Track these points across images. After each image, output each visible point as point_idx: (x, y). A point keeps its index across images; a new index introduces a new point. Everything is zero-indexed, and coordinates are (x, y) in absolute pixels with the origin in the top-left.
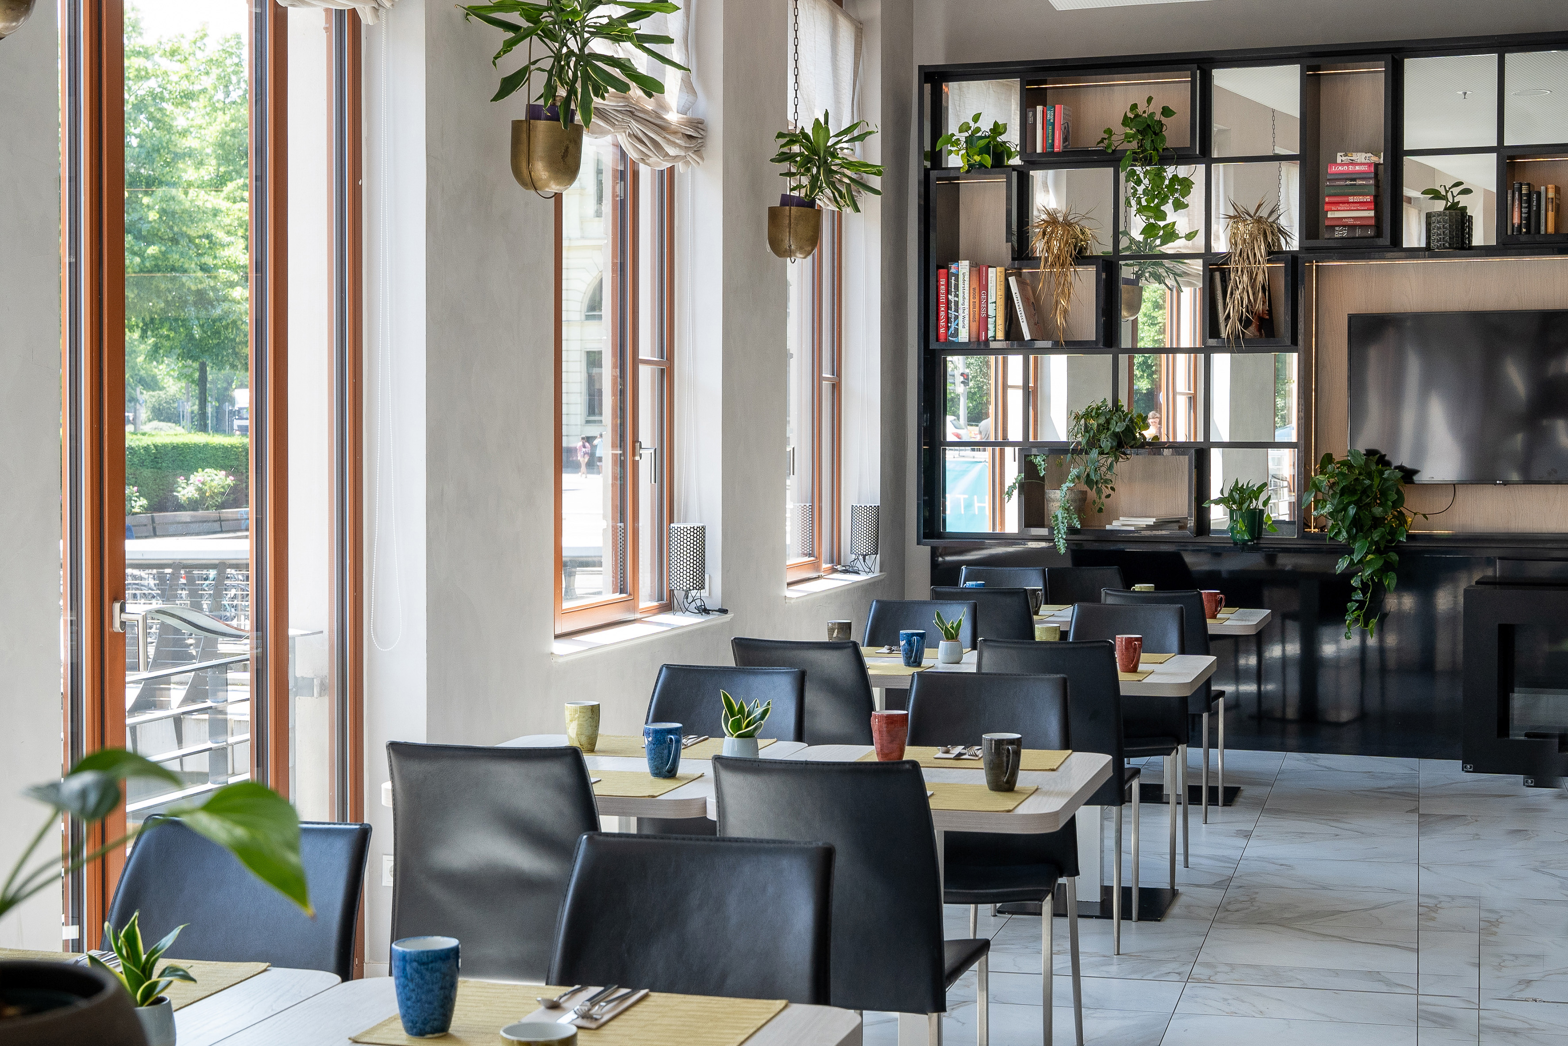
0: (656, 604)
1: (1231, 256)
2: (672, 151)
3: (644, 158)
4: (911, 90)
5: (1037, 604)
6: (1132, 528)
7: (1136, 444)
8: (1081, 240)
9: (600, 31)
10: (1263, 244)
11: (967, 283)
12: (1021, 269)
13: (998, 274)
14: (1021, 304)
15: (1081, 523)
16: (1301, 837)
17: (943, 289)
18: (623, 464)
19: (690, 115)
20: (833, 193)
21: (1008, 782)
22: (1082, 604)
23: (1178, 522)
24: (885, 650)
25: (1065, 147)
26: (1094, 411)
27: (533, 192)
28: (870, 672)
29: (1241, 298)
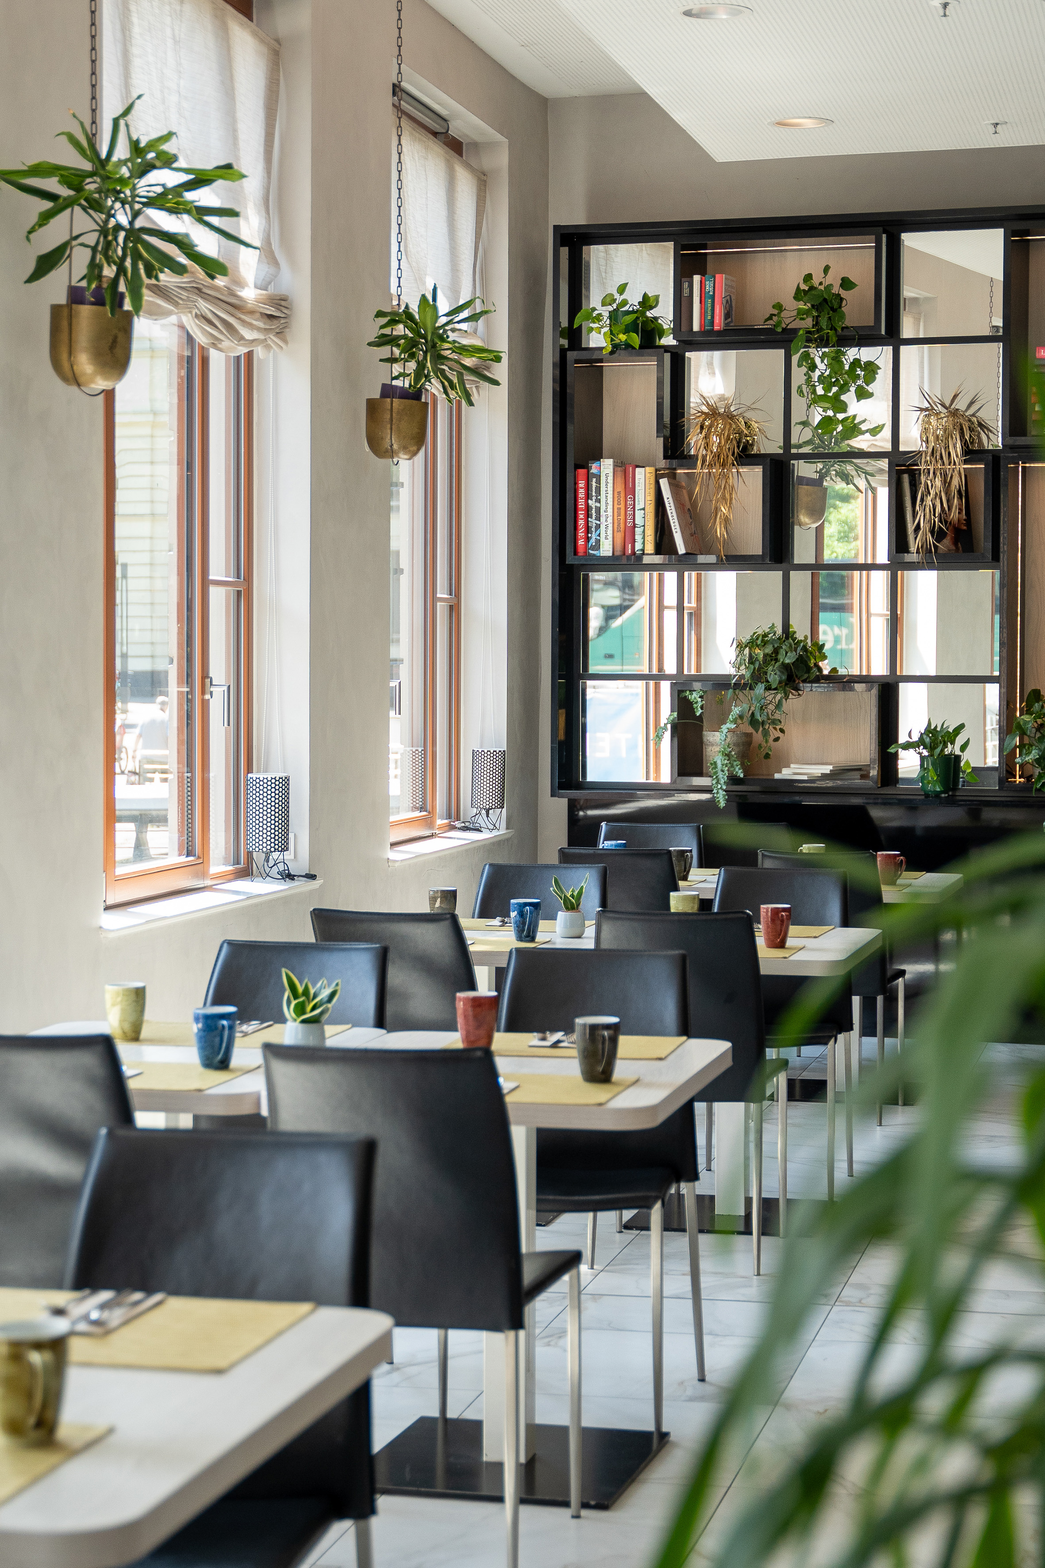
0: (231, 868)
1: (921, 455)
2: (248, 334)
3: (215, 343)
4: (545, 254)
5: (685, 868)
6: (805, 778)
7: (808, 677)
8: (746, 436)
9: (152, 202)
10: (959, 441)
11: (610, 485)
12: (675, 469)
13: (648, 475)
14: (674, 511)
15: (744, 772)
16: (990, 1141)
17: (582, 493)
18: (190, 701)
19: (271, 290)
20: (442, 383)
21: (603, 1072)
22: (730, 868)
23: (860, 770)
24: (497, 922)
25: (727, 325)
26: (760, 638)
27: (75, 388)
28: (472, 949)
29: (934, 505)
